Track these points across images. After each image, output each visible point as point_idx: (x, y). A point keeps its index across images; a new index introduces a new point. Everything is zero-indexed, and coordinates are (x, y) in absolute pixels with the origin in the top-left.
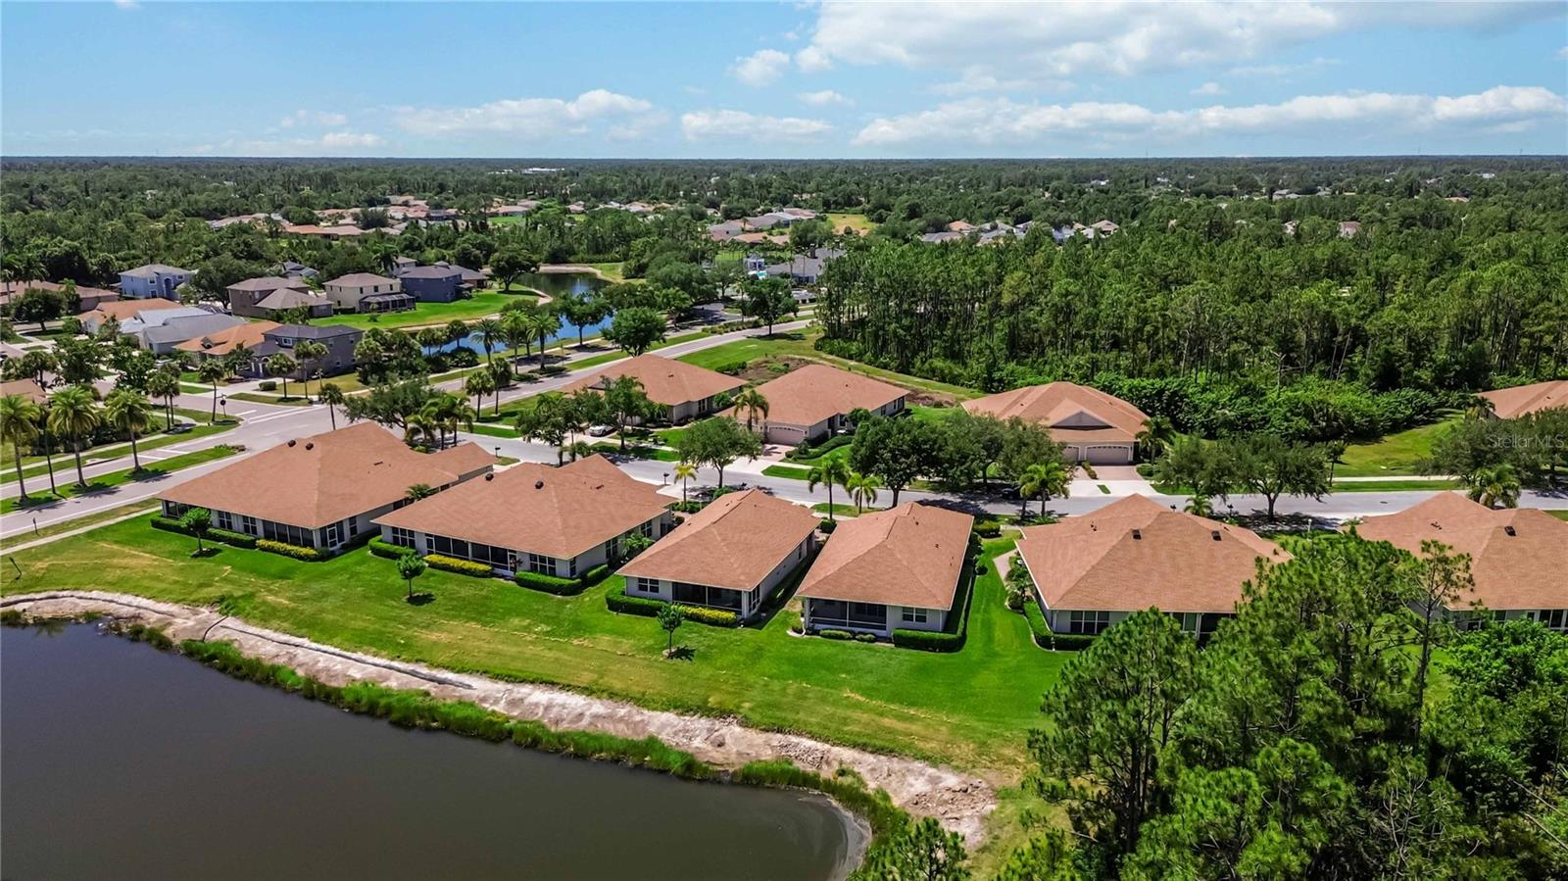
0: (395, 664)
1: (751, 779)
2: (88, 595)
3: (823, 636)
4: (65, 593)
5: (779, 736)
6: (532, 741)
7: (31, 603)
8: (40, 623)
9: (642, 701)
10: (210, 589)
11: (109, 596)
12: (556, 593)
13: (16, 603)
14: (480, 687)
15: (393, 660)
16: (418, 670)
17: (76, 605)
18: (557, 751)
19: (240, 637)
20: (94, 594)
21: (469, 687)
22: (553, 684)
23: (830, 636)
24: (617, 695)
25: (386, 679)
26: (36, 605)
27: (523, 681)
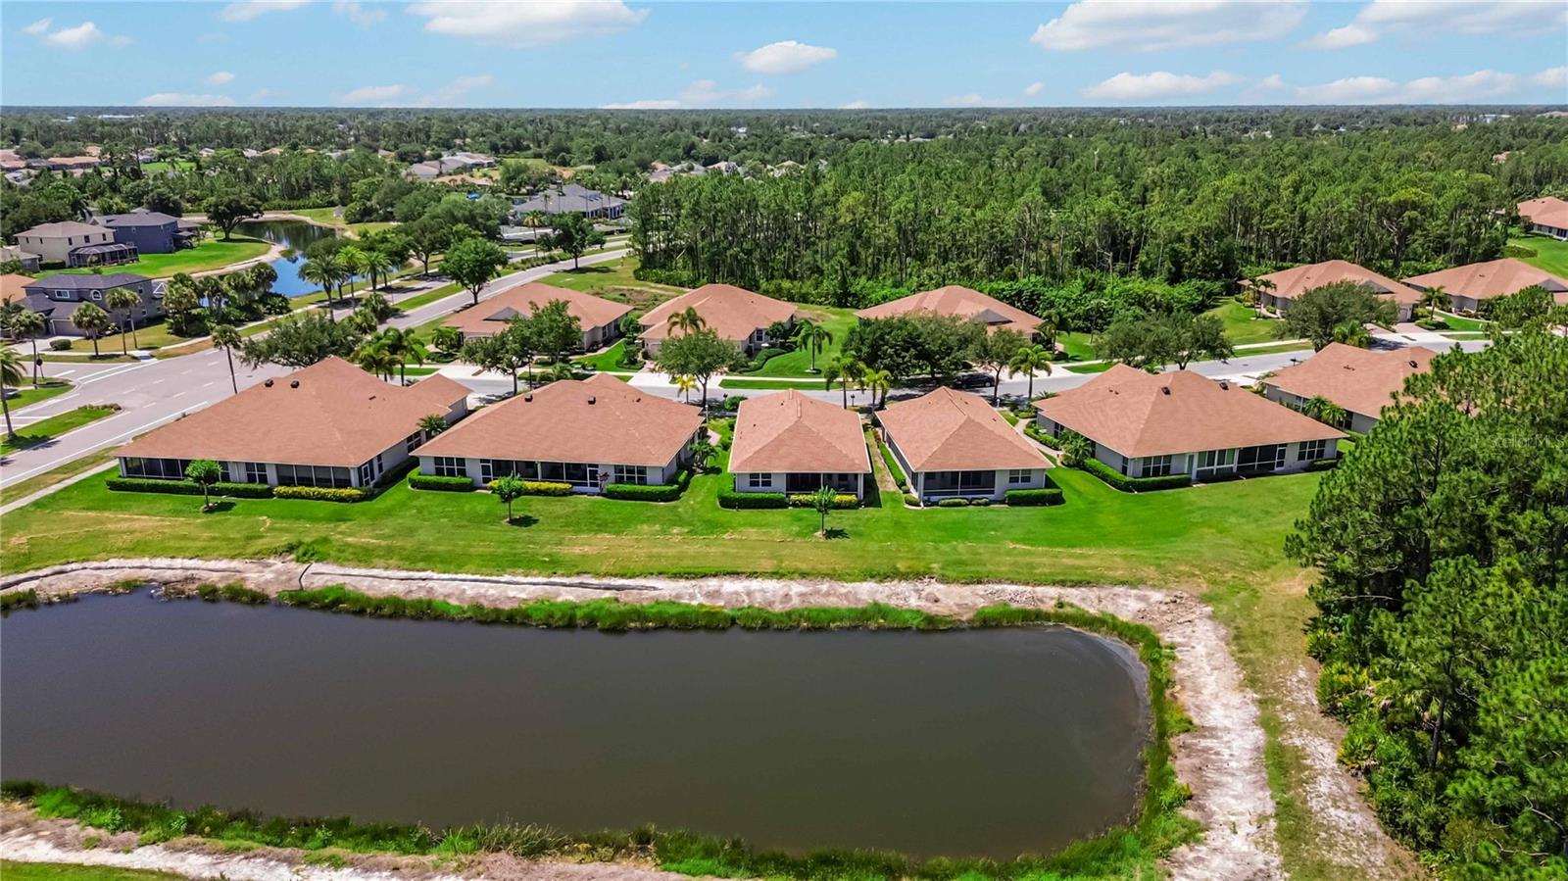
0: (552, 580)
1: (987, 623)
2: (103, 564)
3: (942, 506)
4: (74, 566)
5: (980, 586)
6: (762, 624)
7: (37, 582)
8: (67, 600)
9: (834, 576)
10: (261, 541)
11: (136, 562)
12: (656, 501)
13: (18, 583)
14: (666, 588)
15: (549, 577)
16: (586, 581)
17: (99, 577)
18: (792, 628)
19: (347, 580)
20: (113, 562)
21: (655, 588)
22: (738, 574)
23: (949, 505)
24: (808, 574)
25: (558, 595)
26: (49, 583)
27: (705, 576)
